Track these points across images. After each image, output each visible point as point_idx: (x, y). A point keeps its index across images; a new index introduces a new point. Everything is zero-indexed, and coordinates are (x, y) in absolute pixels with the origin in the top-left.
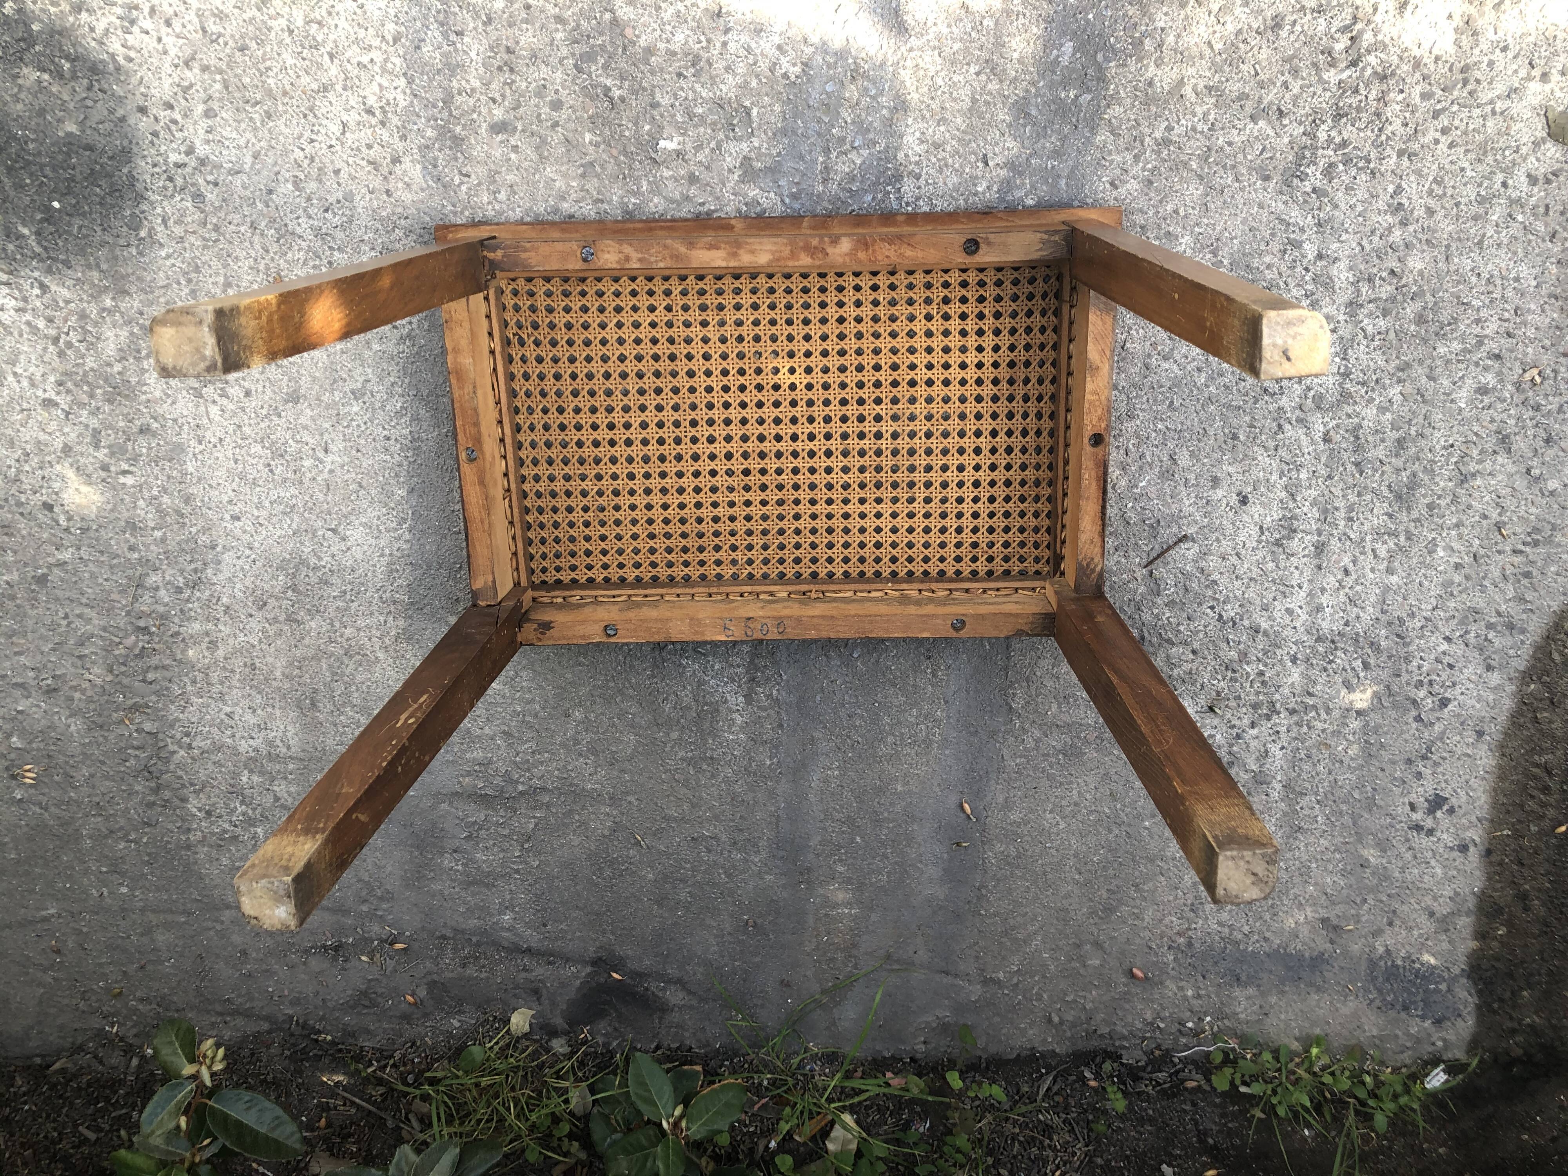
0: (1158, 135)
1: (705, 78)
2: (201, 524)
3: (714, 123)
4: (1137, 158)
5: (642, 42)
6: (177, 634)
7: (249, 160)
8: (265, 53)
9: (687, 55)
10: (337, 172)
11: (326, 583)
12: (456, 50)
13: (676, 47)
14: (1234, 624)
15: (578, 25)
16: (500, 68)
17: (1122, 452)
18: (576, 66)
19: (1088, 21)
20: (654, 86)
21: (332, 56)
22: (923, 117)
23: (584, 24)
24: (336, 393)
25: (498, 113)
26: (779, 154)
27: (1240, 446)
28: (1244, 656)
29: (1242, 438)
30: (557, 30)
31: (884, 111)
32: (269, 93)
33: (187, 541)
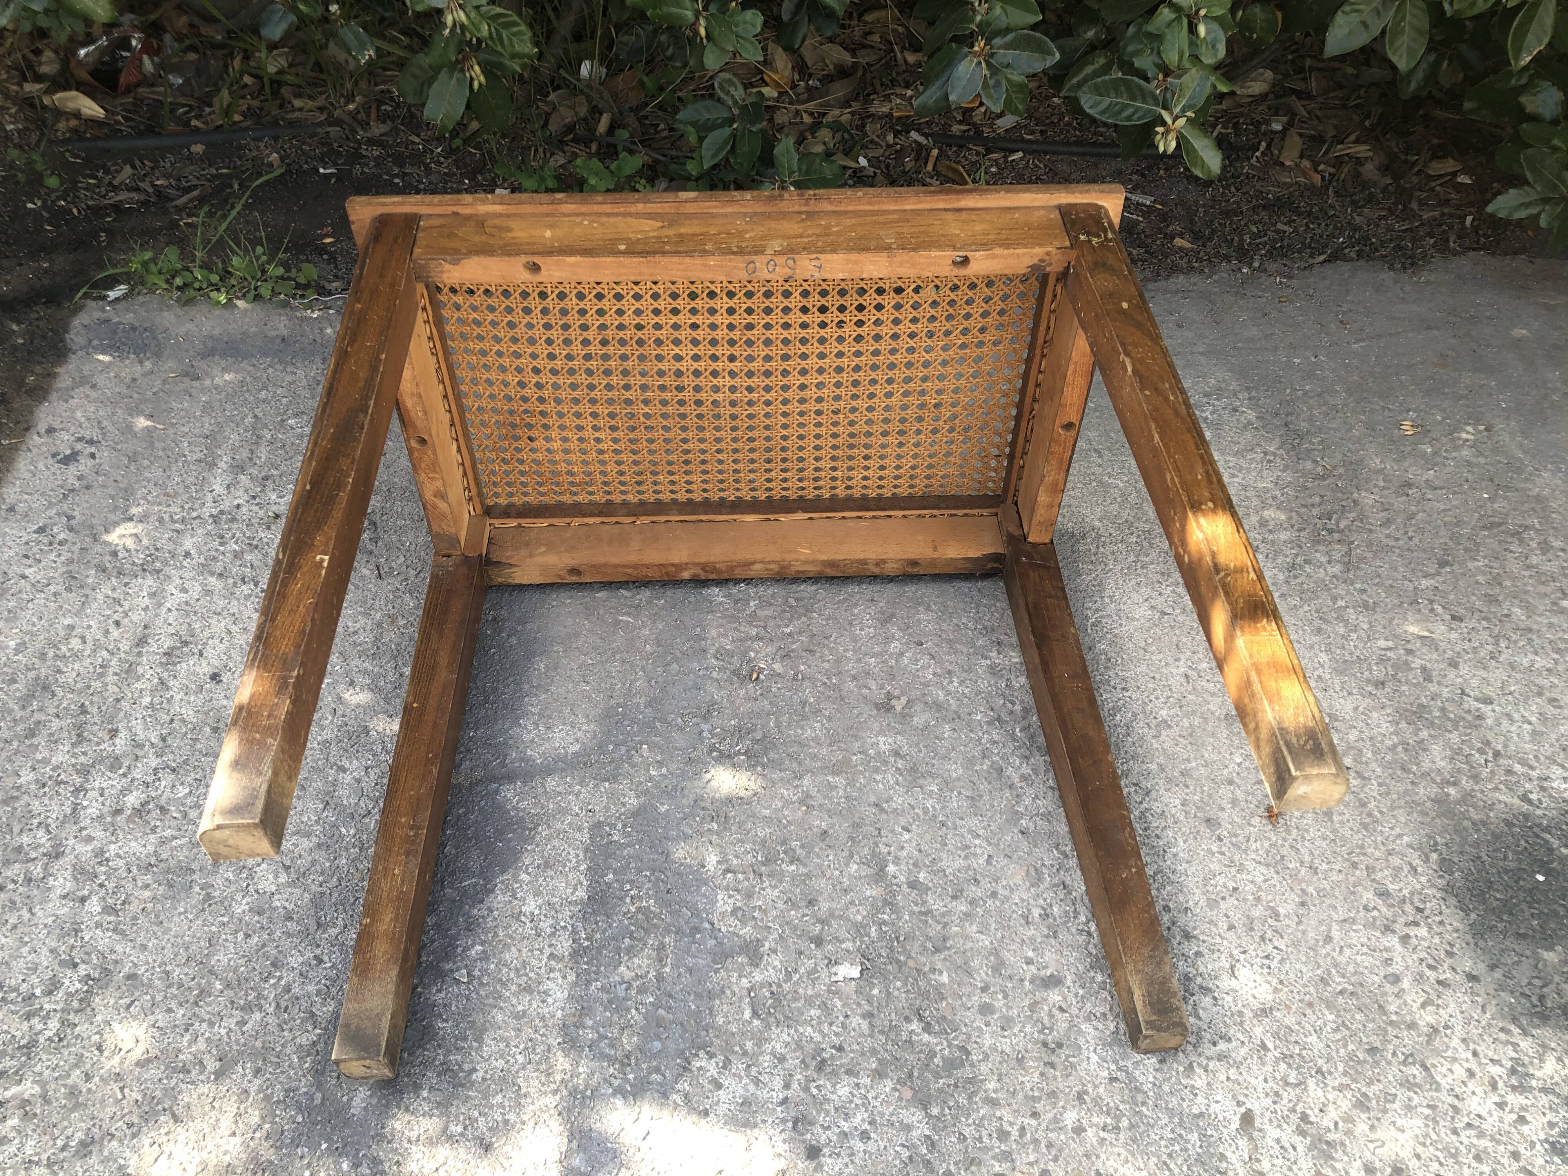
0: (257, 1016)
1: (809, 1048)
2: (1301, 612)
3: (795, 1000)
4: (287, 989)
5: (888, 1085)
6: (1299, 530)
7: (1336, 934)
8: (1345, 1046)
9: (834, 1073)
10: (1231, 927)
11: (1163, 574)
12: (1115, 1062)
13: (846, 1080)
14: (243, 580)
15: (970, 1098)
16: (1060, 1045)
17: (339, 713)
18: (968, 1053)
19: (329, 1140)
20: (872, 1036)
21: (1264, 1046)
22: (543, 1019)
23: (962, 1100)
24: (1187, 724)
25: (1054, 996)
26: (717, 971)
27: (210, 721)
28: (237, 555)
29: (208, 729)
30: (996, 1091)
31: (590, 1023)
32: (1329, 1006)
33: (1310, 599)
